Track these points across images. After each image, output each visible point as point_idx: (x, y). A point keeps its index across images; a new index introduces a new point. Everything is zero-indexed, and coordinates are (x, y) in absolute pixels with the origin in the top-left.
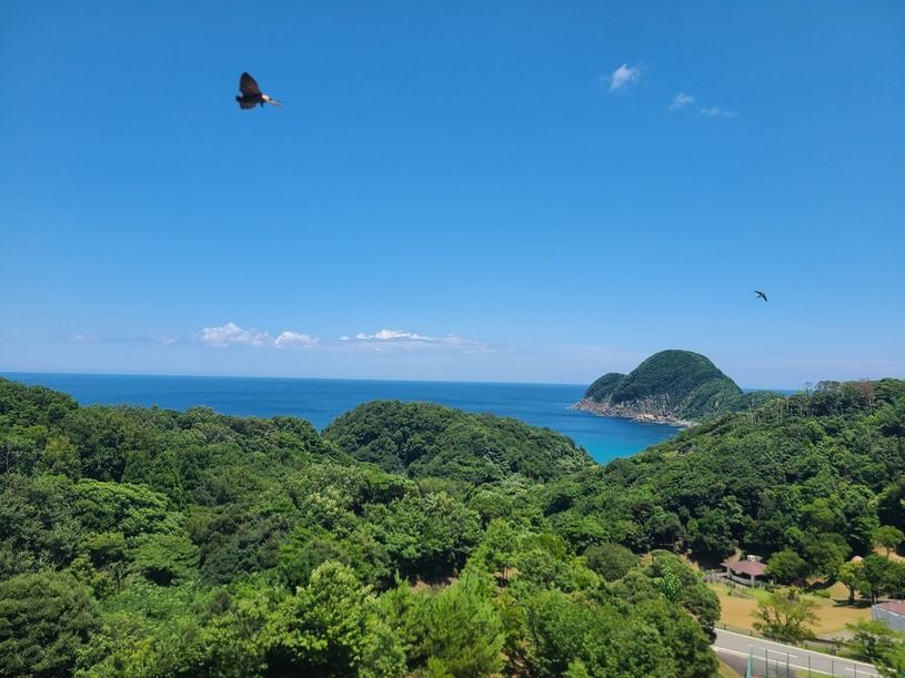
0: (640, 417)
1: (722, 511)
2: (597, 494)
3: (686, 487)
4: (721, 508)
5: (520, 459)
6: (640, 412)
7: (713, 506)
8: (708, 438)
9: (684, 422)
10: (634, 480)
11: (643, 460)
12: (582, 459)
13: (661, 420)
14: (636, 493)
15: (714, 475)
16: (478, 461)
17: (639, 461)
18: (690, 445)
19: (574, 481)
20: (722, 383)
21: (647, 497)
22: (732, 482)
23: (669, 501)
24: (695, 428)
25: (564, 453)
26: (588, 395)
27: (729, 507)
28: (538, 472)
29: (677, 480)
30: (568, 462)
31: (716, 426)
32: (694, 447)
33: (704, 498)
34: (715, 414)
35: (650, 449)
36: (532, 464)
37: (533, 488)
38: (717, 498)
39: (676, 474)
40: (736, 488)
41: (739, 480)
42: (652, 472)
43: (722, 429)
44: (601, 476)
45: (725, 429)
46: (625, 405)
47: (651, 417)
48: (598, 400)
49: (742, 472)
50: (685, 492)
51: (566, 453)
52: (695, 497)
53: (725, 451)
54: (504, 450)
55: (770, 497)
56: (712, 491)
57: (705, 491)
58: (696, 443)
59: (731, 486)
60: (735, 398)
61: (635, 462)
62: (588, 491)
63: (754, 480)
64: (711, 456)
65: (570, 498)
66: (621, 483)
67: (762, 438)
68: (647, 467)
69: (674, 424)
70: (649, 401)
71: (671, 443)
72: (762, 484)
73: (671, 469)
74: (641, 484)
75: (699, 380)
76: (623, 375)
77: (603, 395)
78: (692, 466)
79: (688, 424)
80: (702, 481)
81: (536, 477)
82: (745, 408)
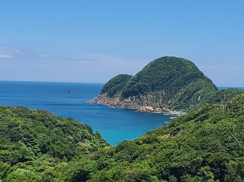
0: (143, 108)
1: (200, 178)
2: (108, 169)
3: (175, 161)
4: (200, 176)
5: (49, 143)
6: (142, 104)
7: (193, 175)
8: (192, 124)
9: (175, 112)
10: (137, 157)
11: (145, 142)
12: (98, 142)
13: (158, 111)
14: (138, 166)
15: (195, 152)
16: (14, 145)
17: (141, 142)
18: (179, 129)
19: (91, 159)
20: (203, 82)
21: (146, 169)
22: (208, 156)
23: (162, 172)
24: (183, 117)
25: (84, 137)
26: (103, 92)
27: (204, 175)
28: (63, 153)
29: (168, 156)
30: (87, 144)
31: (198, 115)
32: (182, 131)
33: (188, 169)
34: (198, 105)
35: (149, 133)
36: (58, 146)
37: (59, 166)
38: (197, 168)
39: (168, 151)
40: (210, 160)
41: (213, 155)
42: (150, 150)
43: (202, 117)
44: (112, 154)
45: (204, 117)
46: (132, 99)
47: (151, 108)
48: (111, 95)
49: (215, 149)
50: (174, 164)
51: (86, 137)
52: (181, 168)
53: (203, 134)
54: (35, 136)
55: (234, 166)
56: (194, 163)
57: (188, 163)
58: (183, 128)
59: (207, 159)
60: (212, 93)
61: (138, 143)
62: (101, 167)
63: (223, 154)
64: (194, 137)
65: (88, 172)
66: (127, 159)
67: (229, 123)
68: (147, 146)
69: (168, 114)
70: (150, 96)
71: (165, 128)
72: (229, 157)
73: (165, 148)
74: (142, 159)
75: (187, 80)
76: (130, 76)
77: (115, 92)
78: (180, 145)
79: (178, 113)
80: (186, 156)
81: (61, 157)
82: (219, 101)
